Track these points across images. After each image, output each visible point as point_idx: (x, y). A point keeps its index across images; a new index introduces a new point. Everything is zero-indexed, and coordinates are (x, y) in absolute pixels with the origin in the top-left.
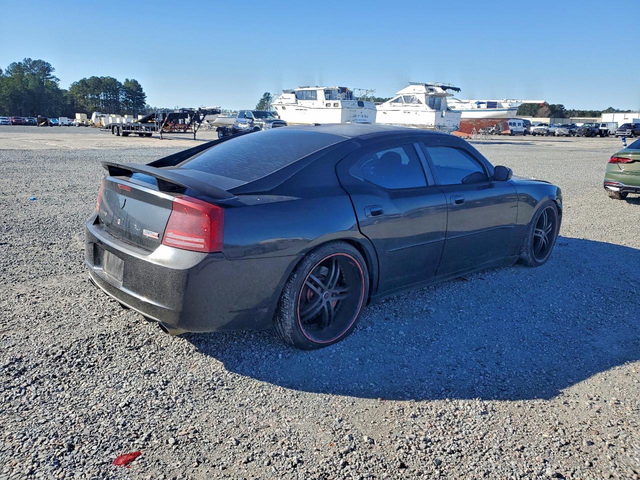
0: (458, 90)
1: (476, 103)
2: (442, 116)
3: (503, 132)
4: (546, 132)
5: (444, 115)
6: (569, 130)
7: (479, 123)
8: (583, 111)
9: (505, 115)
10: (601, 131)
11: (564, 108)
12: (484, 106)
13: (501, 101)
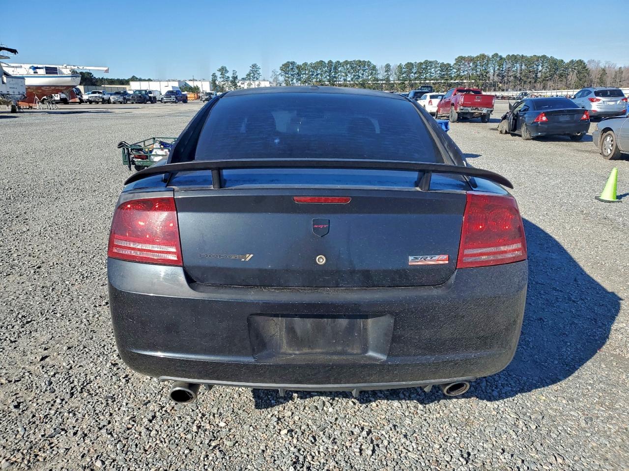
0: (14, 51)
1: (30, 68)
2: (3, 83)
3: (71, 101)
4: (101, 100)
5: (5, 81)
6: (122, 97)
7: (40, 91)
8: (111, 79)
9: (69, 82)
10: (150, 97)
11: (93, 76)
12: (42, 72)
13: (61, 67)
